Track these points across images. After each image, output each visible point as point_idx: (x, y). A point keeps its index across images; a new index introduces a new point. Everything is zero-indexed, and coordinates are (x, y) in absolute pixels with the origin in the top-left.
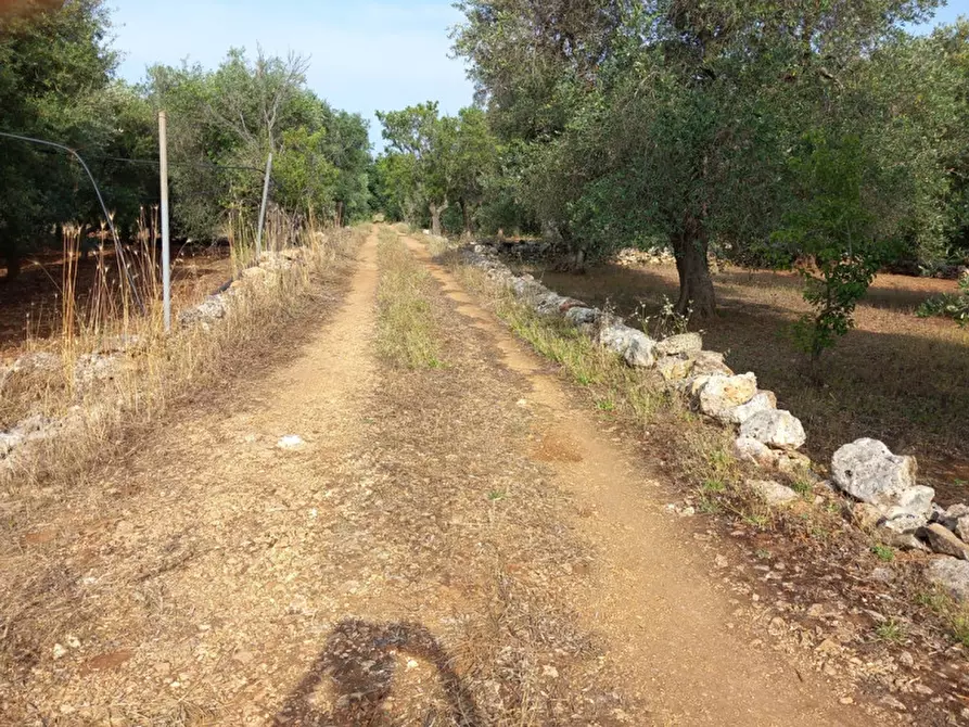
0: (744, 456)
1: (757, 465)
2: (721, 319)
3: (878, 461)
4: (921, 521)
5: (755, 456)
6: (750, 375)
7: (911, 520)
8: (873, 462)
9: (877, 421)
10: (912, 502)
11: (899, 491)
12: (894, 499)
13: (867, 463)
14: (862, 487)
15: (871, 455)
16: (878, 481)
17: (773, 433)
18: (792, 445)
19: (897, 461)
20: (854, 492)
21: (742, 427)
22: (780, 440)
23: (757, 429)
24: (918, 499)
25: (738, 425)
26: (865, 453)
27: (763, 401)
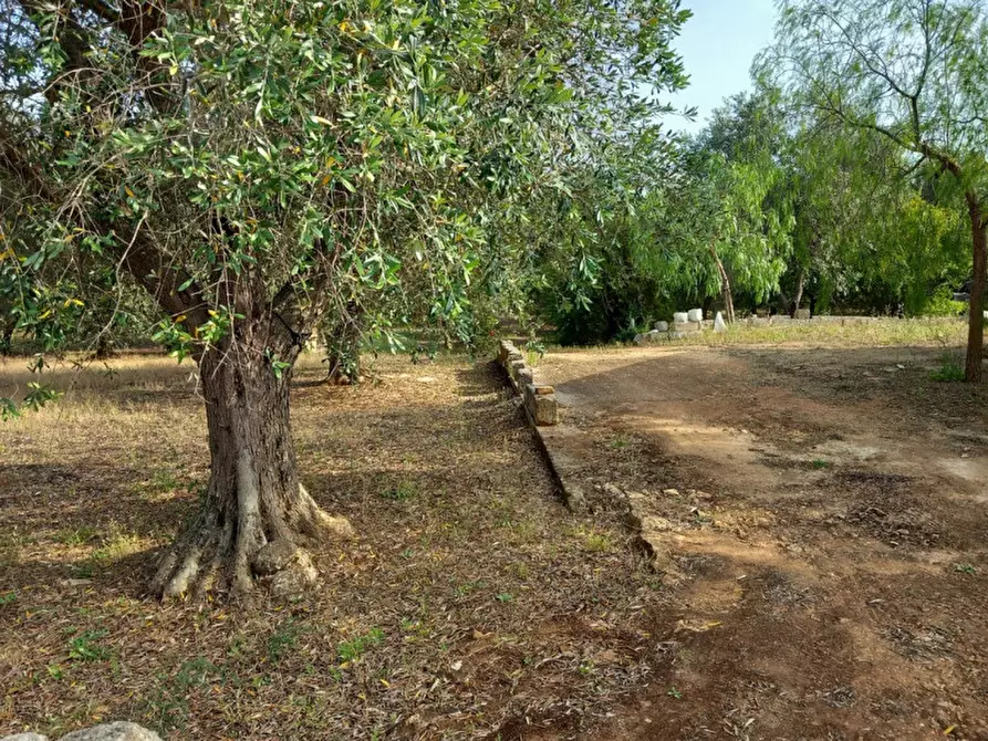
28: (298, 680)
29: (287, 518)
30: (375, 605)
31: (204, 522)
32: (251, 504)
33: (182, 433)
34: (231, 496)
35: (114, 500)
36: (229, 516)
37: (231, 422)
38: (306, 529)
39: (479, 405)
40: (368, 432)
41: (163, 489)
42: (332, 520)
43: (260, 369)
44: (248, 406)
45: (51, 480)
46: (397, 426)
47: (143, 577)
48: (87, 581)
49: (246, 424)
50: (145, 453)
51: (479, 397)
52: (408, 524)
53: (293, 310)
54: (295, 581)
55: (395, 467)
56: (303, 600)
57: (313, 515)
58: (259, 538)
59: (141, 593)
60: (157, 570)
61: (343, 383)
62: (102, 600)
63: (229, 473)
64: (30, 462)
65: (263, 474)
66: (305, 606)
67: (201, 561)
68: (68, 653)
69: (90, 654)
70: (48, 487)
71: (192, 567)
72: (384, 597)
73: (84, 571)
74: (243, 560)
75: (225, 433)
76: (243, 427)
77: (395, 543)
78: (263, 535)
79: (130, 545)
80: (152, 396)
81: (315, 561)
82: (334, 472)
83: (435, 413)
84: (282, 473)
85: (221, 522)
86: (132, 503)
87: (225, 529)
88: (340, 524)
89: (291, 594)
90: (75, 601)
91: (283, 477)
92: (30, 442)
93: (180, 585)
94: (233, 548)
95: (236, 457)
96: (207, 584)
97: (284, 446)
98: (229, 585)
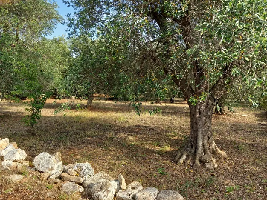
0: (5, 168)
1: (10, 169)
2: (2, 119)
3: (47, 158)
4: (59, 173)
5: (9, 167)
6: (6, 139)
7: (57, 174)
8: (45, 159)
9: (51, 142)
10: (57, 168)
11: (53, 166)
12: (52, 169)
13: (44, 160)
14: (43, 168)
15: (44, 157)
16: (47, 165)
17: (15, 157)
18: (22, 159)
19: (51, 157)
20: (41, 170)
21: (4, 158)
22: (17, 158)
23: (9, 157)
24: (59, 166)
25: (3, 157)
26: (43, 157)
27: (11, 147)
28: (214, 194)
29: (209, 149)
30: (236, 178)
31: (188, 146)
32: (200, 144)
33: (177, 123)
34: (195, 141)
35: (163, 137)
36: (195, 146)
37: (197, 121)
38: (214, 152)
39: (264, 125)
40: (228, 129)
41: (174, 136)
42: (221, 152)
43: (205, 108)
44: (202, 117)
45: (149, 130)
46: (236, 128)
47: (172, 157)
48: (160, 155)
49: (201, 122)
50: (169, 127)
51: (264, 122)
52: (244, 157)
53: (215, 93)
54: (212, 166)
55: (237, 140)
56: (214, 172)
57: (216, 150)
58: (202, 153)
59: (172, 161)
60: (176, 156)
61: (219, 114)
62: (163, 161)
63: (195, 134)
64: (145, 125)
65: (204, 136)
66: (215, 174)
67: (187, 156)
68: (157, 171)
69: (162, 173)
70: (149, 132)
71: (184, 157)
72: (238, 177)
73: (159, 153)
74: (198, 158)
75: (195, 124)
76: (200, 123)
77: (240, 162)
78: (203, 152)
79: (168, 149)
80: (169, 113)
81: (217, 162)
82: (219, 139)
83: (249, 126)
84: (209, 136)
85: (192, 147)
86: (167, 138)
87: (193, 149)
88: (223, 153)
89: (210, 169)
90: (157, 159)
91: (209, 137)
92: (144, 121)
93: (182, 161)
94: (195, 154)
95: (198, 130)
96: (188, 162)
97: (210, 129)
98: (194, 164)
